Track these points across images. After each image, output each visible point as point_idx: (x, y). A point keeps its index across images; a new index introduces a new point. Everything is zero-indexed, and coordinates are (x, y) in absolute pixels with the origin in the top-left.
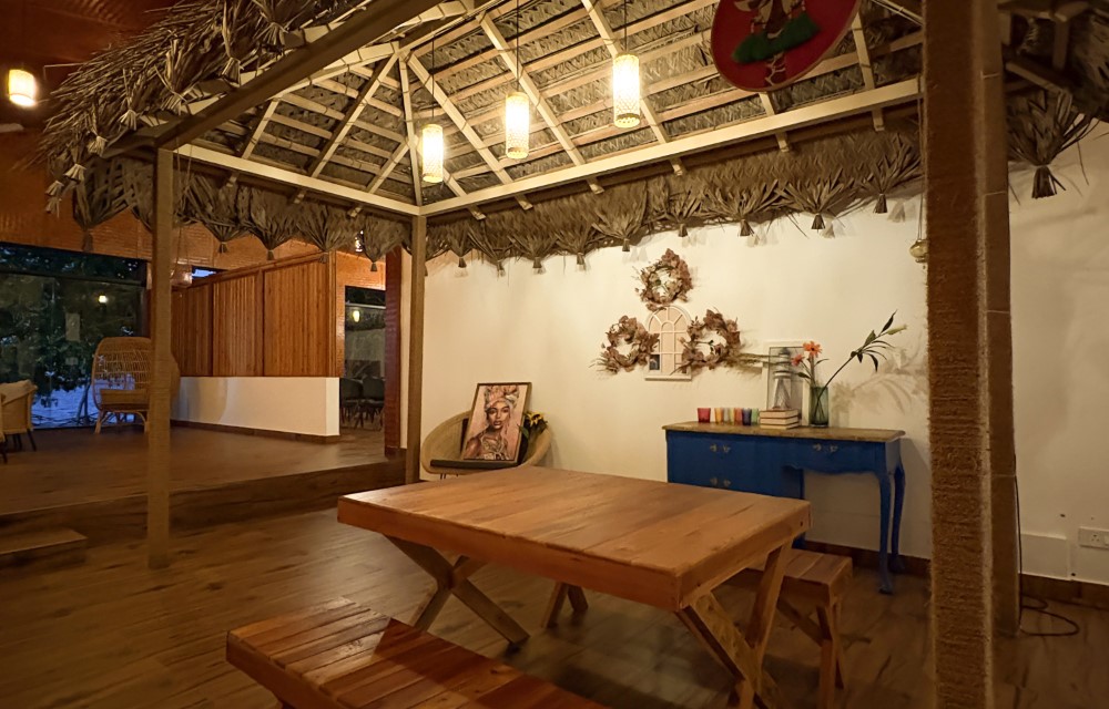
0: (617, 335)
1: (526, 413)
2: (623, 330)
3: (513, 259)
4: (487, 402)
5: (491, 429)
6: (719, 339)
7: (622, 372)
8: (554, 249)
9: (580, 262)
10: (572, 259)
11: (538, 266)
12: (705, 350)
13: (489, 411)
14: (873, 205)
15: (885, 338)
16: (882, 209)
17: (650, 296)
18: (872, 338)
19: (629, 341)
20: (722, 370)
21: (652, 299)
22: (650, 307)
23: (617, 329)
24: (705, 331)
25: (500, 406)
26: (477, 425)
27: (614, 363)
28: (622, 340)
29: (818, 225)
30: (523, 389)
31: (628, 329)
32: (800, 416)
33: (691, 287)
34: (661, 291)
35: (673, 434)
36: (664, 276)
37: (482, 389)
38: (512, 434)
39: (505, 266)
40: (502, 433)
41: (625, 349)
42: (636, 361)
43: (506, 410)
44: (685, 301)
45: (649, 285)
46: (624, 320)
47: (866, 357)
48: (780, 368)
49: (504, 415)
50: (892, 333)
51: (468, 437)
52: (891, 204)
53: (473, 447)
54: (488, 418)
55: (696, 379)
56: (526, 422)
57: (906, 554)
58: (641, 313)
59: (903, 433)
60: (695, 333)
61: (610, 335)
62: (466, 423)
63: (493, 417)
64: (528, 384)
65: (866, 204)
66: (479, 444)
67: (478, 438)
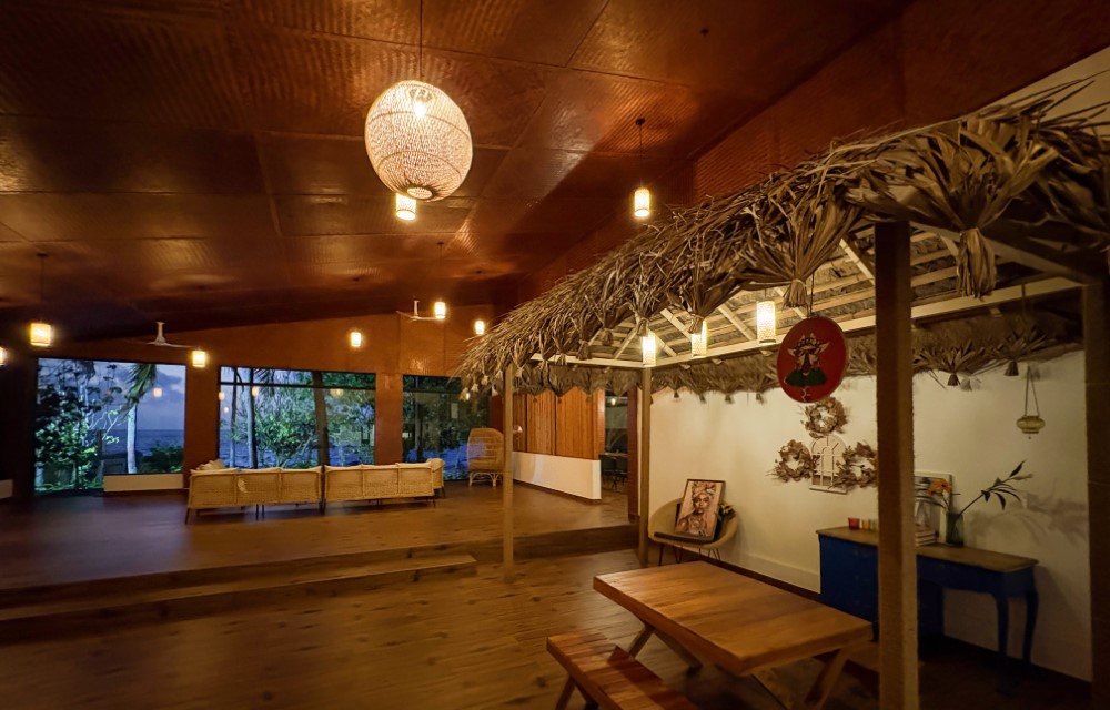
0: (787, 454)
1: (721, 503)
2: (791, 451)
3: (711, 393)
4: (694, 493)
5: (696, 513)
6: (868, 466)
7: (792, 482)
8: (740, 388)
9: (759, 398)
10: (753, 395)
11: (728, 400)
12: (858, 473)
13: (695, 500)
14: (1006, 367)
15: (1012, 483)
16: (1013, 372)
17: (812, 426)
18: (998, 482)
19: (797, 459)
20: (871, 490)
21: (814, 429)
22: (812, 435)
23: (787, 449)
24: (857, 457)
25: (702, 497)
26: (687, 509)
27: (784, 474)
28: (791, 457)
29: (953, 381)
30: (719, 486)
31: (795, 450)
32: (937, 534)
33: (845, 422)
34: (822, 424)
35: (824, 538)
36: (822, 414)
37: (691, 484)
38: (710, 518)
39: (706, 397)
40: (704, 516)
41: (793, 465)
42: (802, 474)
43: (706, 500)
44: (841, 432)
45: (812, 419)
46: (792, 443)
47: (993, 495)
48: (920, 493)
49: (705, 504)
50: (1019, 479)
51: (681, 516)
52: (1023, 367)
53: (683, 524)
54: (694, 505)
55: (850, 494)
56: (721, 510)
57: (1039, 664)
58: (806, 439)
59: (1036, 562)
60: (849, 457)
61: (782, 453)
62: (679, 506)
63: (697, 504)
64: (723, 482)
65: (1001, 365)
66: (688, 523)
67: (687, 518)
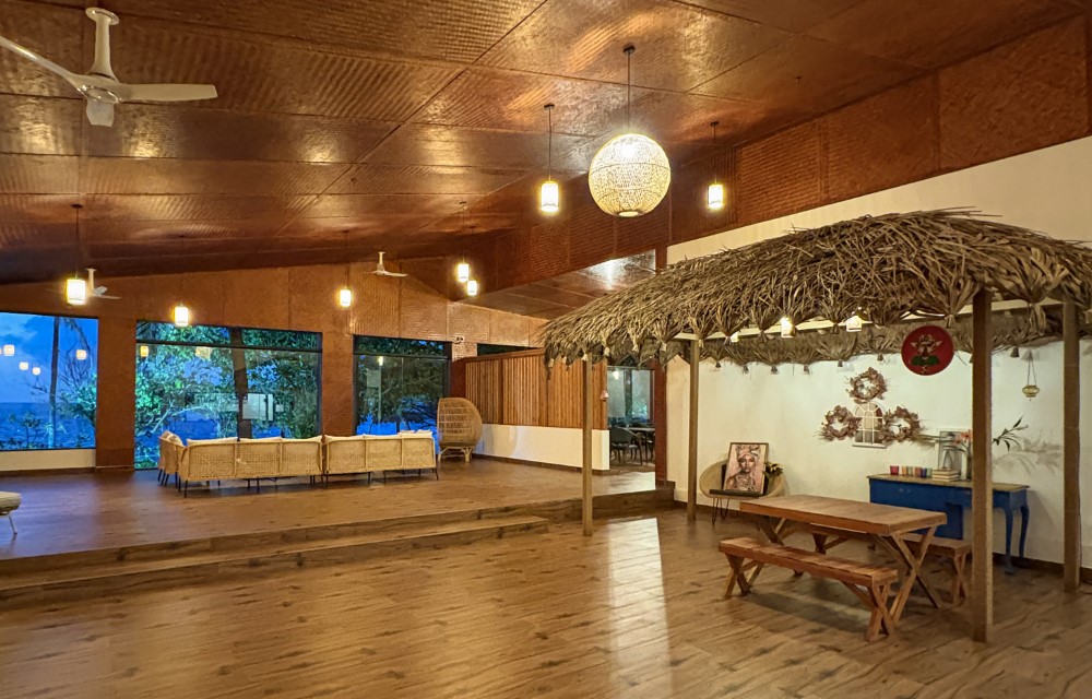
0: (832, 417)
1: (766, 463)
2: (837, 414)
3: (754, 363)
4: (738, 455)
5: (743, 472)
6: (905, 424)
7: (836, 440)
8: (788, 360)
9: (806, 370)
10: (800, 367)
11: (774, 371)
12: (896, 430)
13: (740, 461)
14: (1011, 351)
15: (1014, 432)
16: (1016, 354)
17: (856, 394)
18: (1006, 432)
19: (841, 421)
20: (907, 443)
21: (858, 396)
22: (857, 402)
23: (832, 413)
24: (895, 418)
25: (748, 458)
26: (733, 469)
27: (829, 434)
28: (836, 420)
30: (763, 448)
31: (840, 413)
32: (960, 474)
33: (886, 390)
34: (864, 392)
35: (874, 481)
36: (867, 383)
37: (734, 447)
38: (758, 476)
39: (749, 368)
40: (751, 475)
41: (838, 426)
42: (846, 434)
43: (752, 460)
44: (882, 398)
45: (856, 388)
46: (838, 408)
47: (1002, 441)
48: (947, 444)
49: (751, 464)
50: (1019, 429)
51: (727, 477)
52: (1023, 351)
53: (732, 482)
54: (740, 465)
55: (889, 448)
56: (768, 469)
57: (1029, 557)
58: (851, 405)
59: (1028, 487)
60: (889, 419)
61: (827, 417)
62: (724, 468)
63: (743, 464)
64: (767, 444)
65: (1007, 349)
66: (736, 481)
67: (734, 477)
